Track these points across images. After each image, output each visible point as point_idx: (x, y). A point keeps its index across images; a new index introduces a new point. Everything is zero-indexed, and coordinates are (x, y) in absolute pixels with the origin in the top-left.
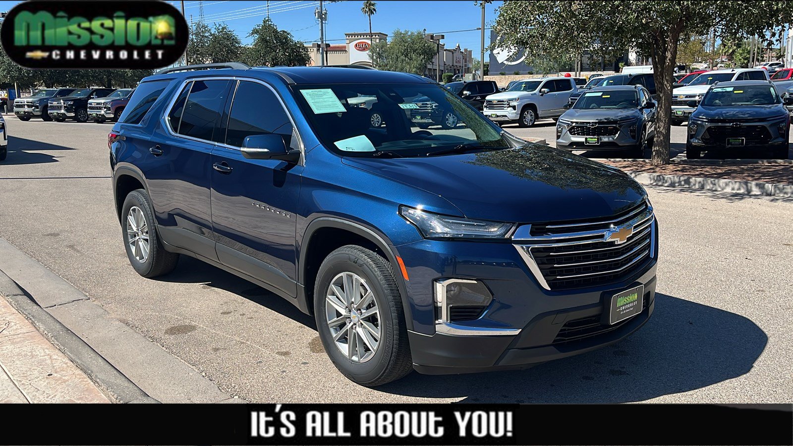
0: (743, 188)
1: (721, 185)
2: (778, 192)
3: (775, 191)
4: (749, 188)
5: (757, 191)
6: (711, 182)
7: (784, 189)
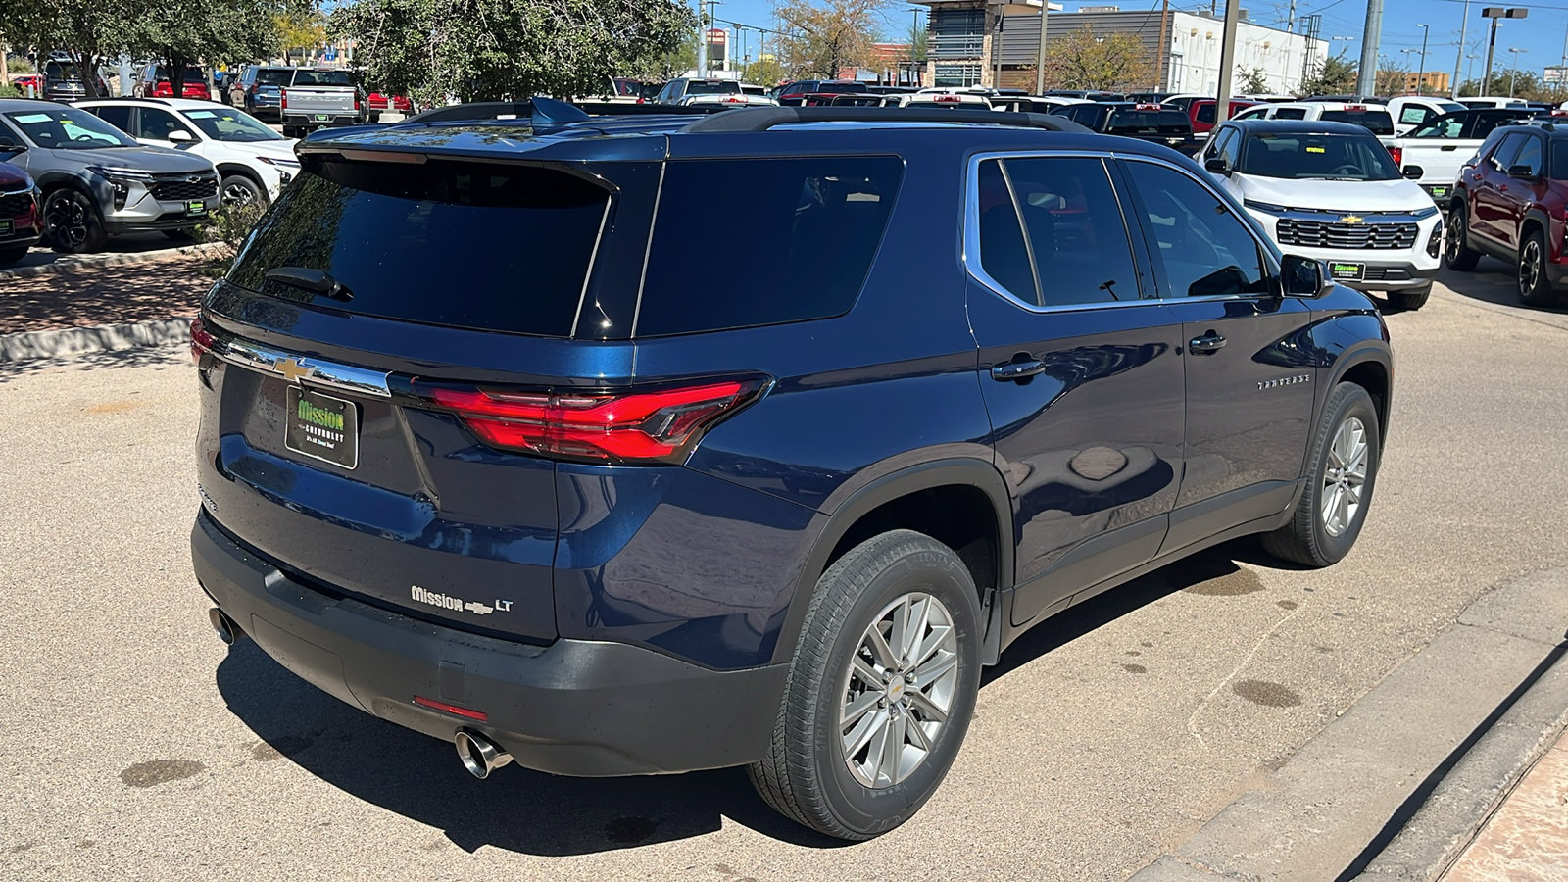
0: (93, 341)
1: (45, 343)
2: (159, 337)
3: (155, 337)
4: (105, 340)
5: (122, 344)
6: (21, 341)
7: (168, 330)
